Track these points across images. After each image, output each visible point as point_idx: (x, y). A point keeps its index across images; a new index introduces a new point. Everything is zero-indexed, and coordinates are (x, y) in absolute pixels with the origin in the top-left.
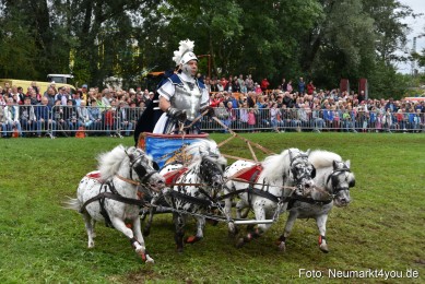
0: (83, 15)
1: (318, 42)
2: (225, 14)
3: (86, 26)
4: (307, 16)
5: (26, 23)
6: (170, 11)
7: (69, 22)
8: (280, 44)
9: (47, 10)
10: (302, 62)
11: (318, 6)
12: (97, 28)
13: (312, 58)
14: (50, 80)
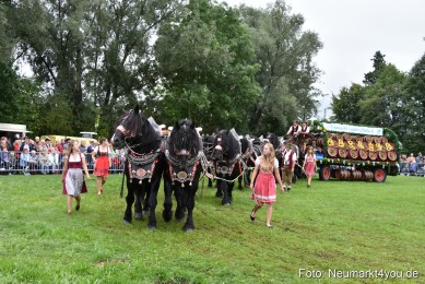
0: (105, 93)
1: (260, 112)
2: (199, 93)
3: (107, 100)
4: (252, 95)
5: (67, 98)
6: (163, 91)
7: (96, 97)
8: (234, 113)
9: (81, 90)
10: (250, 125)
11: (260, 89)
12: (114, 102)
13: (256, 122)
14: (81, 136)
